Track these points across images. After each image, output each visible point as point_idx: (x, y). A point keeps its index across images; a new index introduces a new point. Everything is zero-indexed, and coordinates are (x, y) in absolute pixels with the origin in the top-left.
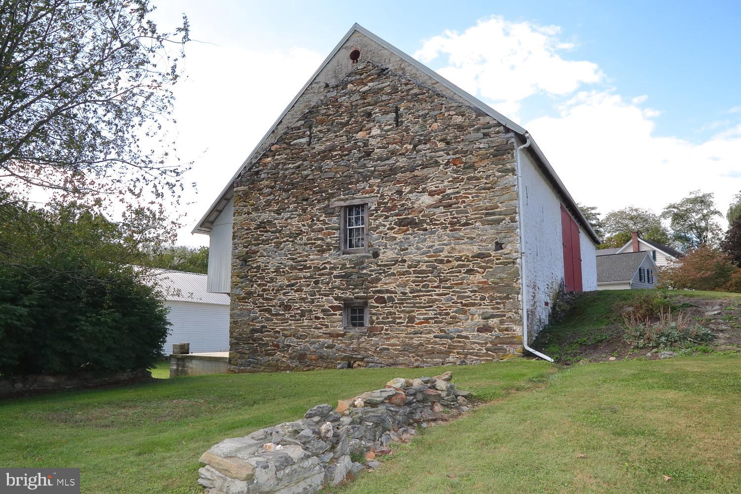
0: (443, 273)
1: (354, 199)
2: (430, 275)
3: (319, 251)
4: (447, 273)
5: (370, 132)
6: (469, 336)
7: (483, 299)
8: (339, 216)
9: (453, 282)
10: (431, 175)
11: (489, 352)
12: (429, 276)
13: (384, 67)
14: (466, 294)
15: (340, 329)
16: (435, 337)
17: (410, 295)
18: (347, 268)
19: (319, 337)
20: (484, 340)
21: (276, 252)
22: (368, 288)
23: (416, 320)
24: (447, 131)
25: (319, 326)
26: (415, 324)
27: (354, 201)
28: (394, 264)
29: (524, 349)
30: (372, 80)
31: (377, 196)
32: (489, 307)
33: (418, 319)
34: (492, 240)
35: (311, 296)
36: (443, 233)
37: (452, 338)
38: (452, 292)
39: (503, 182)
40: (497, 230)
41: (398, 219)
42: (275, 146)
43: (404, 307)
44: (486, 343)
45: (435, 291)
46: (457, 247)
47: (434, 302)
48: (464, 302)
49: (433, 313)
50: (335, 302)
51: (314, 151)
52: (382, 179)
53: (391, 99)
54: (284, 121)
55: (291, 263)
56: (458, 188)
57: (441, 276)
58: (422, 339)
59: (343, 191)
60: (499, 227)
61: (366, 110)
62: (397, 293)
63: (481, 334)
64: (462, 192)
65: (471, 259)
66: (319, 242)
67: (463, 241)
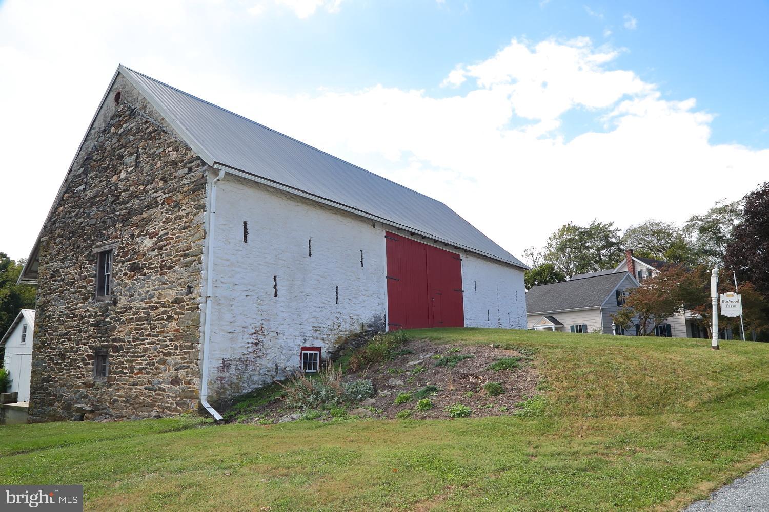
0: (153, 320)
1: (105, 244)
2: (145, 322)
3: (83, 299)
4: (155, 320)
5: (120, 176)
6: (166, 388)
7: (176, 348)
8: (96, 263)
9: (158, 330)
10: (152, 217)
11: (178, 407)
12: (144, 324)
13: (133, 107)
14: (165, 343)
15: (91, 379)
16: (146, 389)
17: (133, 344)
18: (98, 316)
19: (79, 387)
20: (174, 393)
21: (59, 301)
22: (108, 337)
23: (135, 370)
24: (165, 168)
25: (80, 375)
26: (135, 375)
27: (106, 247)
28: (125, 312)
29: (200, 404)
30: (125, 122)
31: (119, 241)
32: (179, 357)
33: (136, 370)
34: (185, 284)
35: (77, 345)
36: (155, 277)
37: (155, 391)
38: (158, 340)
39: (197, 219)
40: (189, 272)
41: (130, 264)
42: (66, 195)
43: (128, 356)
44: (176, 397)
45: (147, 339)
46: (163, 292)
47: (146, 352)
48: (164, 351)
49: (144, 362)
50: (89, 351)
51: (87, 197)
52: (123, 223)
53: (135, 140)
54: (73, 169)
55: (67, 311)
56: (167, 228)
57: (151, 324)
58: (138, 390)
59: (100, 237)
60: (190, 269)
61: (119, 153)
62: (124, 342)
63: (173, 386)
64: (171, 232)
65: (171, 305)
66: (83, 290)
67: (167, 286)
